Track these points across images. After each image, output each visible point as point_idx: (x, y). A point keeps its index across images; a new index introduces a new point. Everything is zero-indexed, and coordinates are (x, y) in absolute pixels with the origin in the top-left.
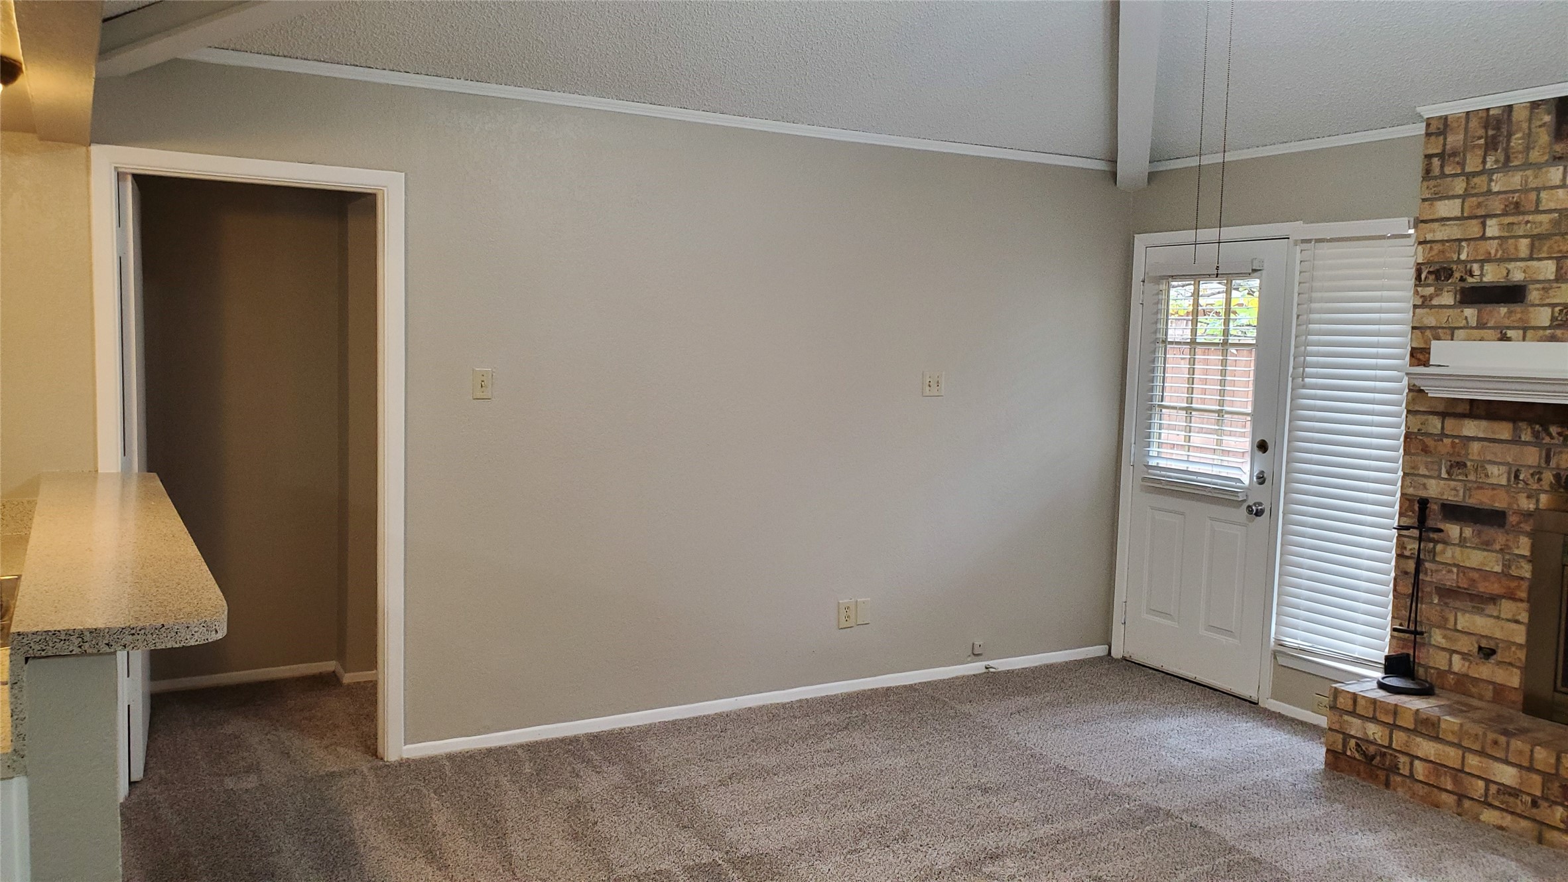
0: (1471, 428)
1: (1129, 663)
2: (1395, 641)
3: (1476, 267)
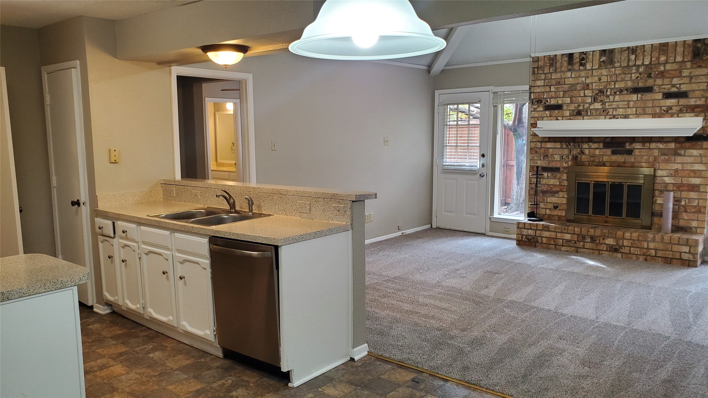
0: (549, 145)
1: (438, 228)
2: (529, 208)
3: (549, 99)
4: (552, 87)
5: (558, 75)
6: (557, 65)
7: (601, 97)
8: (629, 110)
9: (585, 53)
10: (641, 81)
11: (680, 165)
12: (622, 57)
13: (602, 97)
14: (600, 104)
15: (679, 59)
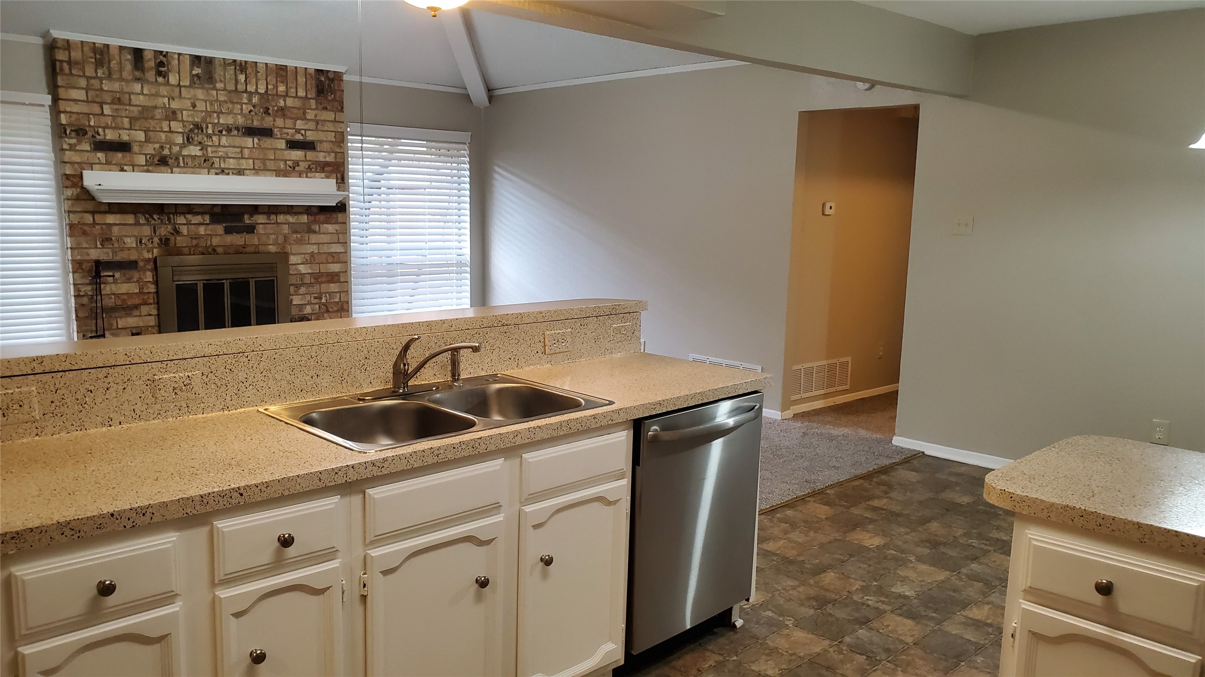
3: (100, 130)
4: (105, 106)
5: (116, 86)
6: (111, 66)
7: (199, 137)
8: (243, 161)
9: (164, 53)
10: (256, 117)
11: (315, 247)
12: (226, 74)
13: (200, 137)
14: (199, 148)
15: (301, 93)
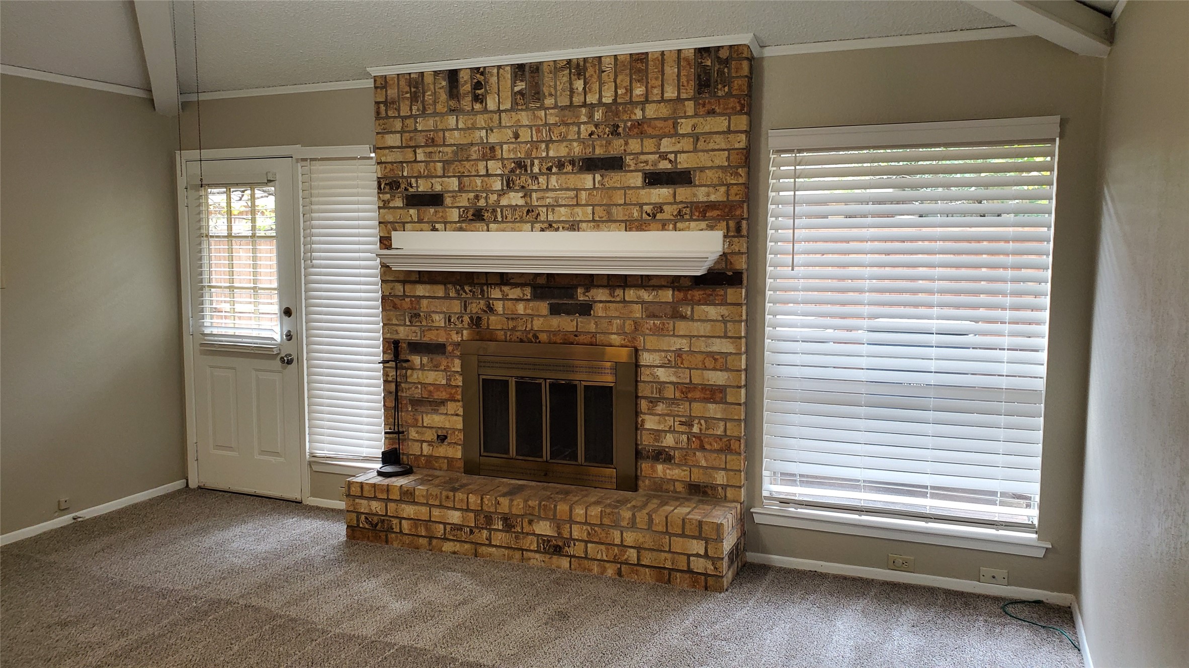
0: (421, 290)
1: (204, 490)
2: (387, 440)
3: (413, 180)
4: (419, 151)
5: (430, 123)
6: (426, 98)
7: (521, 179)
8: (578, 210)
9: (482, 69)
10: (598, 142)
11: (684, 341)
12: (558, 83)
13: (523, 178)
14: (521, 194)
15: (671, 93)
